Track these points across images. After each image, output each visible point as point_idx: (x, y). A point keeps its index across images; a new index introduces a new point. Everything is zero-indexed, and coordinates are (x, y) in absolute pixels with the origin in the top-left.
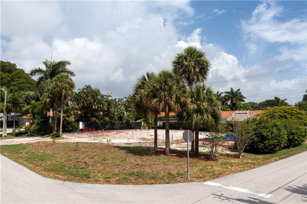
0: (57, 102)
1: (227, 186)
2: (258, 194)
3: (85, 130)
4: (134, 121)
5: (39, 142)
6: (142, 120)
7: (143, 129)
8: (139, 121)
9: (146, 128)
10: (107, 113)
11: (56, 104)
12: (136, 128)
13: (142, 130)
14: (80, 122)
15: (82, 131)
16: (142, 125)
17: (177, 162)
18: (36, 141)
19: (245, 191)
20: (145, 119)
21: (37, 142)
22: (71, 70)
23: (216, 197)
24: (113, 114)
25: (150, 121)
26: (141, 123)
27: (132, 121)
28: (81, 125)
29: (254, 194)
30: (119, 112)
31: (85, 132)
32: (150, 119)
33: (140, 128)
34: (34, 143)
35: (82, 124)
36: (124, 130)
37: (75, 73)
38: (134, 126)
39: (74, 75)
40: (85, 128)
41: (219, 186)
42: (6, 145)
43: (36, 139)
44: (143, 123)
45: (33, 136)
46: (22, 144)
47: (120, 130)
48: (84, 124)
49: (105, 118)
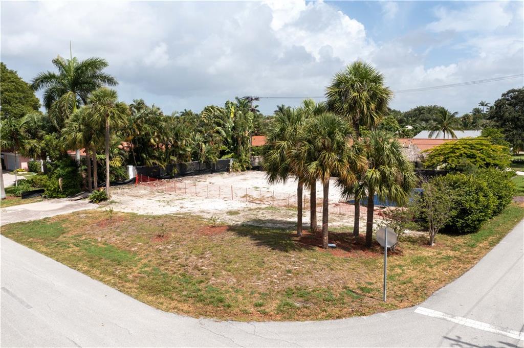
0: (97, 139)
1: (453, 316)
2: (509, 334)
3: (140, 180)
4: (217, 159)
5: (78, 213)
6: (230, 155)
7: (234, 171)
8: (224, 158)
9: (238, 171)
10: (175, 150)
11: (94, 142)
12: (221, 171)
13: (232, 174)
14: (129, 166)
15: (134, 181)
16: (231, 164)
17: (346, 261)
18: (71, 211)
19: (485, 327)
20: (236, 154)
21: (73, 213)
22: (109, 74)
23: (455, 344)
24: (184, 150)
25: (244, 157)
26: (229, 161)
27: (214, 159)
28: (132, 172)
29: (503, 335)
30: (194, 144)
31: (139, 183)
32: (243, 154)
33: (228, 170)
34: (69, 216)
35: (133, 170)
36: (203, 176)
37: (115, 80)
38: (217, 166)
39: (115, 83)
40: (138, 176)
41: (441, 317)
42: (22, 223)
43: (67, 206)
44: (231, 162)
45: (54, 197)
46: (48, 218)
47: (196, 176)
48: (137, 168)
49: (172, 157)
